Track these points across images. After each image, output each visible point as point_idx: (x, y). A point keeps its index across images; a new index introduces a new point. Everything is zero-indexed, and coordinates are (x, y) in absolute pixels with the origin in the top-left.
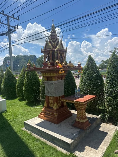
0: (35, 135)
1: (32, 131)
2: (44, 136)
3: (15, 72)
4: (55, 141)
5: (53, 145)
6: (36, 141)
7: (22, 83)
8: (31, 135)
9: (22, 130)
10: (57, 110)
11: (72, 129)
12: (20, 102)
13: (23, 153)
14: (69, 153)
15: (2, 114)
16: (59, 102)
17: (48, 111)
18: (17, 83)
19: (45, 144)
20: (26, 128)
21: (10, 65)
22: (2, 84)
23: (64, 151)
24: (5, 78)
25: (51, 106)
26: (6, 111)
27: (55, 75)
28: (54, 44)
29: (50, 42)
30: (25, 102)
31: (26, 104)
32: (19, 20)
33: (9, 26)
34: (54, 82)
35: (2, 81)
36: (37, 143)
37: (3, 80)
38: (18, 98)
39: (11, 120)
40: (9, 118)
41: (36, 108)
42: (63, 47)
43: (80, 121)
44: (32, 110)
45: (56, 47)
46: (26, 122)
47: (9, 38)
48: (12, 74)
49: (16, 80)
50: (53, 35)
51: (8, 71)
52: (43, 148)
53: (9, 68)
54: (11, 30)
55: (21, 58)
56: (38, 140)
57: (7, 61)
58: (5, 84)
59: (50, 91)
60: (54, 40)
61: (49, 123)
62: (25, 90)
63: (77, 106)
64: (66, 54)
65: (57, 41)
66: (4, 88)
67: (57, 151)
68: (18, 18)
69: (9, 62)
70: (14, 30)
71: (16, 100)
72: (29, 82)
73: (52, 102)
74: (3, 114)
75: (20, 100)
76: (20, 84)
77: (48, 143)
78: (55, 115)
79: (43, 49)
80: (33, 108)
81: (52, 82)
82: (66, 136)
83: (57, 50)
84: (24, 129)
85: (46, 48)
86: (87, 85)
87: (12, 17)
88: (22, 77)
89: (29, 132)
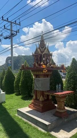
0: (24, 120)
1: (22, 117)
2: (31, 120)
3: (15, 71)
4: (38, 124)
5: (36, 126)
6: (25, 124)
7: (19, 80)
8: (21, 119)
9: (15, 116)
10: (42, 102)
11: (53, 116)
12: (17, 97)
13: (14, 129)
14: (47, 132)
15: (1, 104)
16: (45, 96)
17: (36, 102)
18: (15, 80)
19: (30, 125)
20: (18, 114)
21: (11, 64)
22: (3, 80)
23: (43, 131)
24: (6, 76)
25: (38, 98)
26: (5, 102)
27: (41, 73)
28: (42, 50)
29: (39, 48)
30: (20, 97)
31: (21, 98)
32: (20, 25)
33: (12, 31)
34: (41, 79)
35: (3, 78)
36: (25, 125)
37: (5, 77)
38: (15, 93)
39: (8, 109)
40: (7, 107)
41: (29, 102)
42: (49, 52)
43: (59, 111)
44: (25, 103)
45: (43, 52)
46: (19, 109)
47: (11, 41)
48: (12, 73)
49: (15, 77)
50: (41, 43)
51: (9, 69)
52: (29, 128)
53: (10, 67)
54: (13, 34)
55: (21, 58)
56: (26, 123)
57: (9, 61)
58: (5, 81)
59: (37, 86)
60: (42, 47)
61: (36, 111)
62: (21, 86)
63: (57, 98)
64: (51, 57)
65: (44, 47)
66: (4, 84)
67: (38, 130)
68: (20, 24)
69: (10, 62)
70: (16, 34)
71: (14, 95)
72: (24, 79)
73: (39, 95)
74: (3, 104)
75: (17, 95)
76: (17, 81)
77: (33, 125)
78: (41, 106)
79: (34, 53)
80: (26, 101)
81: (39, 79)
82: (46, 121)
83: (44, 55)
84: (17, 115)
85: (36, 53)
86: (70, 83)
87: (14, 23)
88: (20, 76)
89: (20, 117)
